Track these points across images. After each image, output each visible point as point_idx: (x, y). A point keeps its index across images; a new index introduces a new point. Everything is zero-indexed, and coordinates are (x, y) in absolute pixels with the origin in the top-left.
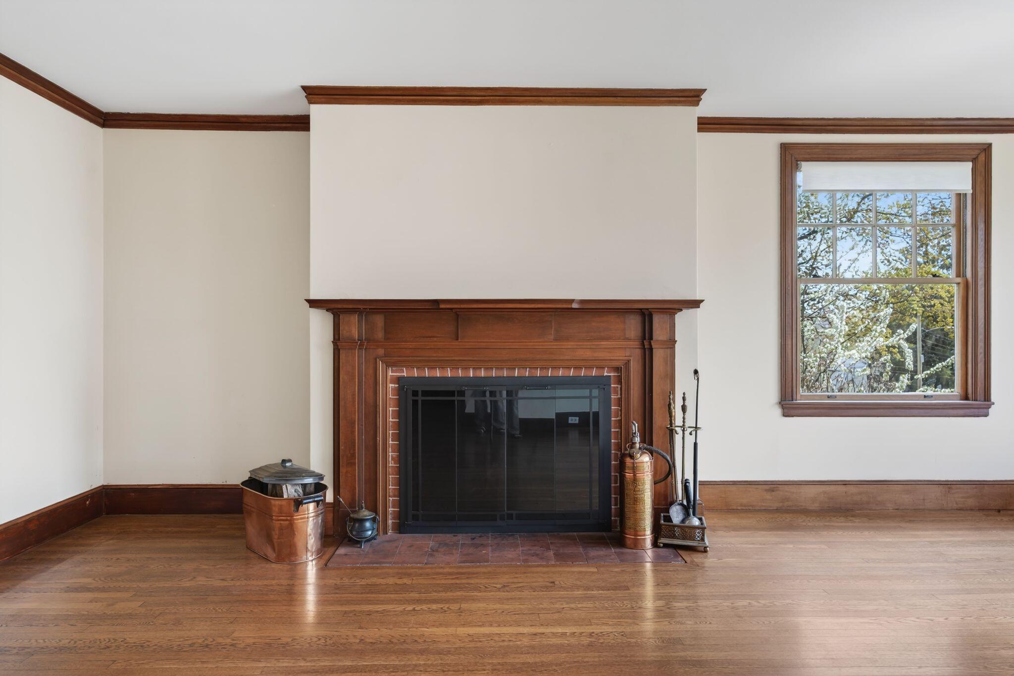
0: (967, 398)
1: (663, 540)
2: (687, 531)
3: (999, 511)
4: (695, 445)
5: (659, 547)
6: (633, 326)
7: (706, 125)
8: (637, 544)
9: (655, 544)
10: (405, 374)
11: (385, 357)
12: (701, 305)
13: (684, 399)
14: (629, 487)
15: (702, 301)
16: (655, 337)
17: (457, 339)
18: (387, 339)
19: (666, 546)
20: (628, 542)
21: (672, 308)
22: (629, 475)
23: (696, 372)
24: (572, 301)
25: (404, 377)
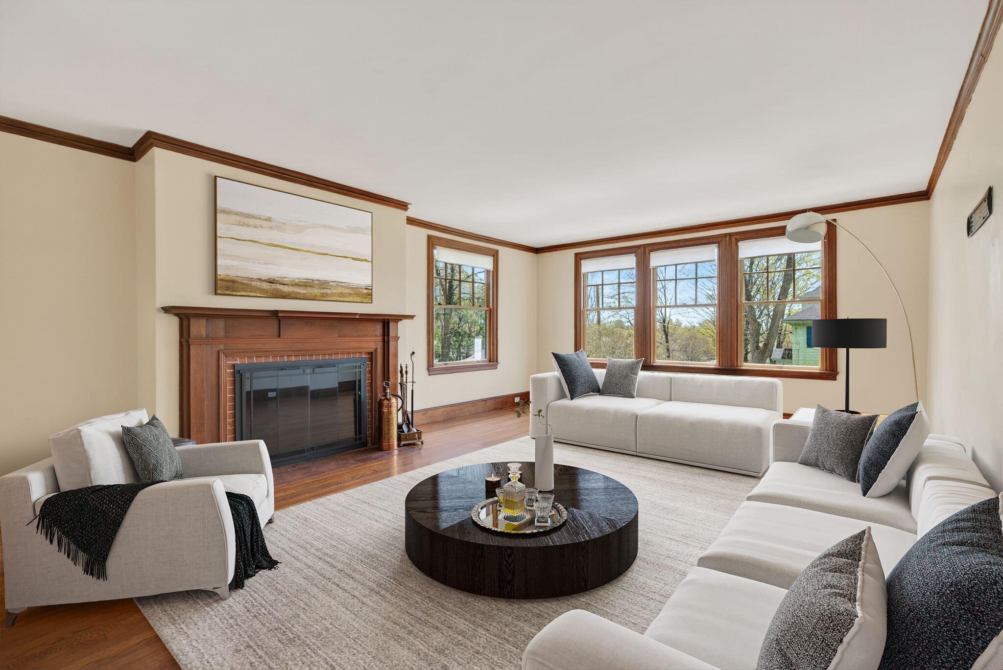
0: (490, 362)
1: (403, 443)
2: (412, 436)
3: (501, 409)
4: (412, 391)
5: (401, 447)
6: (378, 329)
7: (411, 221)
8: (390, 448)
9: (399, 446)
10: (238, 362)
11: (225, 350)
12: (415, 317)
13: (406, 367)
14: (385, 416)
15: (415, 316)
16: (390, 335)
17: (280, 337)
18: (226, 337)
19: (404, 445)
20: (385, 448)
21: (398, 318)
22: (385, 410)
23: (413, 353)
24: (357, 314)
25: (237, 364)
